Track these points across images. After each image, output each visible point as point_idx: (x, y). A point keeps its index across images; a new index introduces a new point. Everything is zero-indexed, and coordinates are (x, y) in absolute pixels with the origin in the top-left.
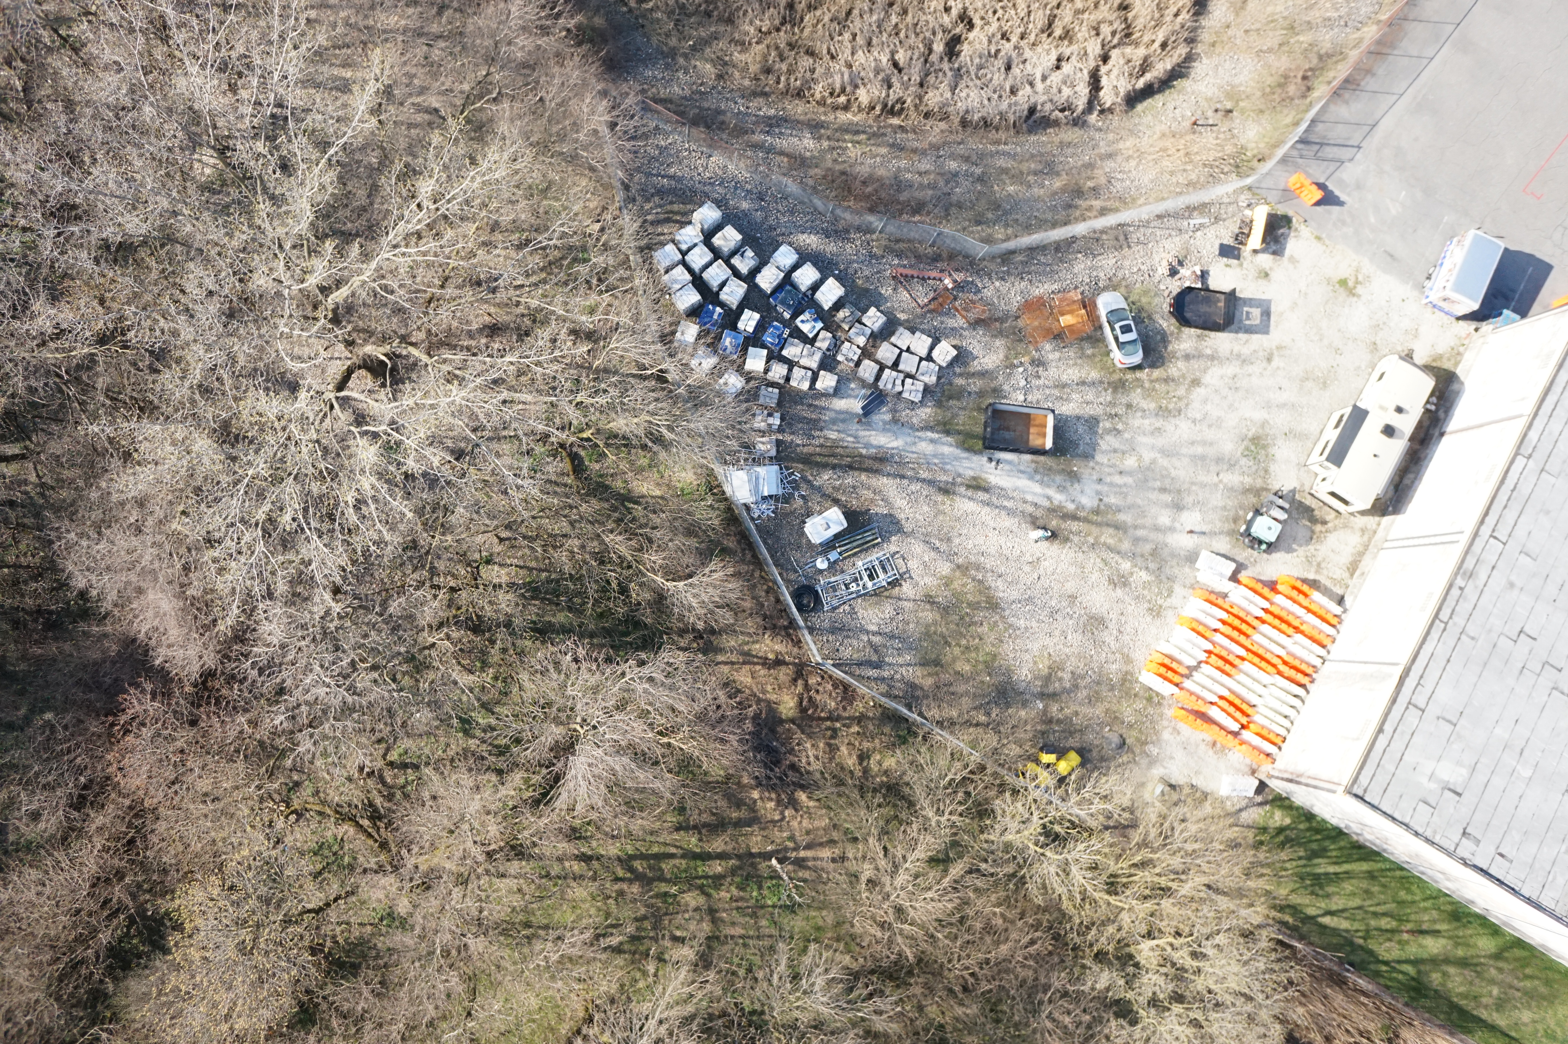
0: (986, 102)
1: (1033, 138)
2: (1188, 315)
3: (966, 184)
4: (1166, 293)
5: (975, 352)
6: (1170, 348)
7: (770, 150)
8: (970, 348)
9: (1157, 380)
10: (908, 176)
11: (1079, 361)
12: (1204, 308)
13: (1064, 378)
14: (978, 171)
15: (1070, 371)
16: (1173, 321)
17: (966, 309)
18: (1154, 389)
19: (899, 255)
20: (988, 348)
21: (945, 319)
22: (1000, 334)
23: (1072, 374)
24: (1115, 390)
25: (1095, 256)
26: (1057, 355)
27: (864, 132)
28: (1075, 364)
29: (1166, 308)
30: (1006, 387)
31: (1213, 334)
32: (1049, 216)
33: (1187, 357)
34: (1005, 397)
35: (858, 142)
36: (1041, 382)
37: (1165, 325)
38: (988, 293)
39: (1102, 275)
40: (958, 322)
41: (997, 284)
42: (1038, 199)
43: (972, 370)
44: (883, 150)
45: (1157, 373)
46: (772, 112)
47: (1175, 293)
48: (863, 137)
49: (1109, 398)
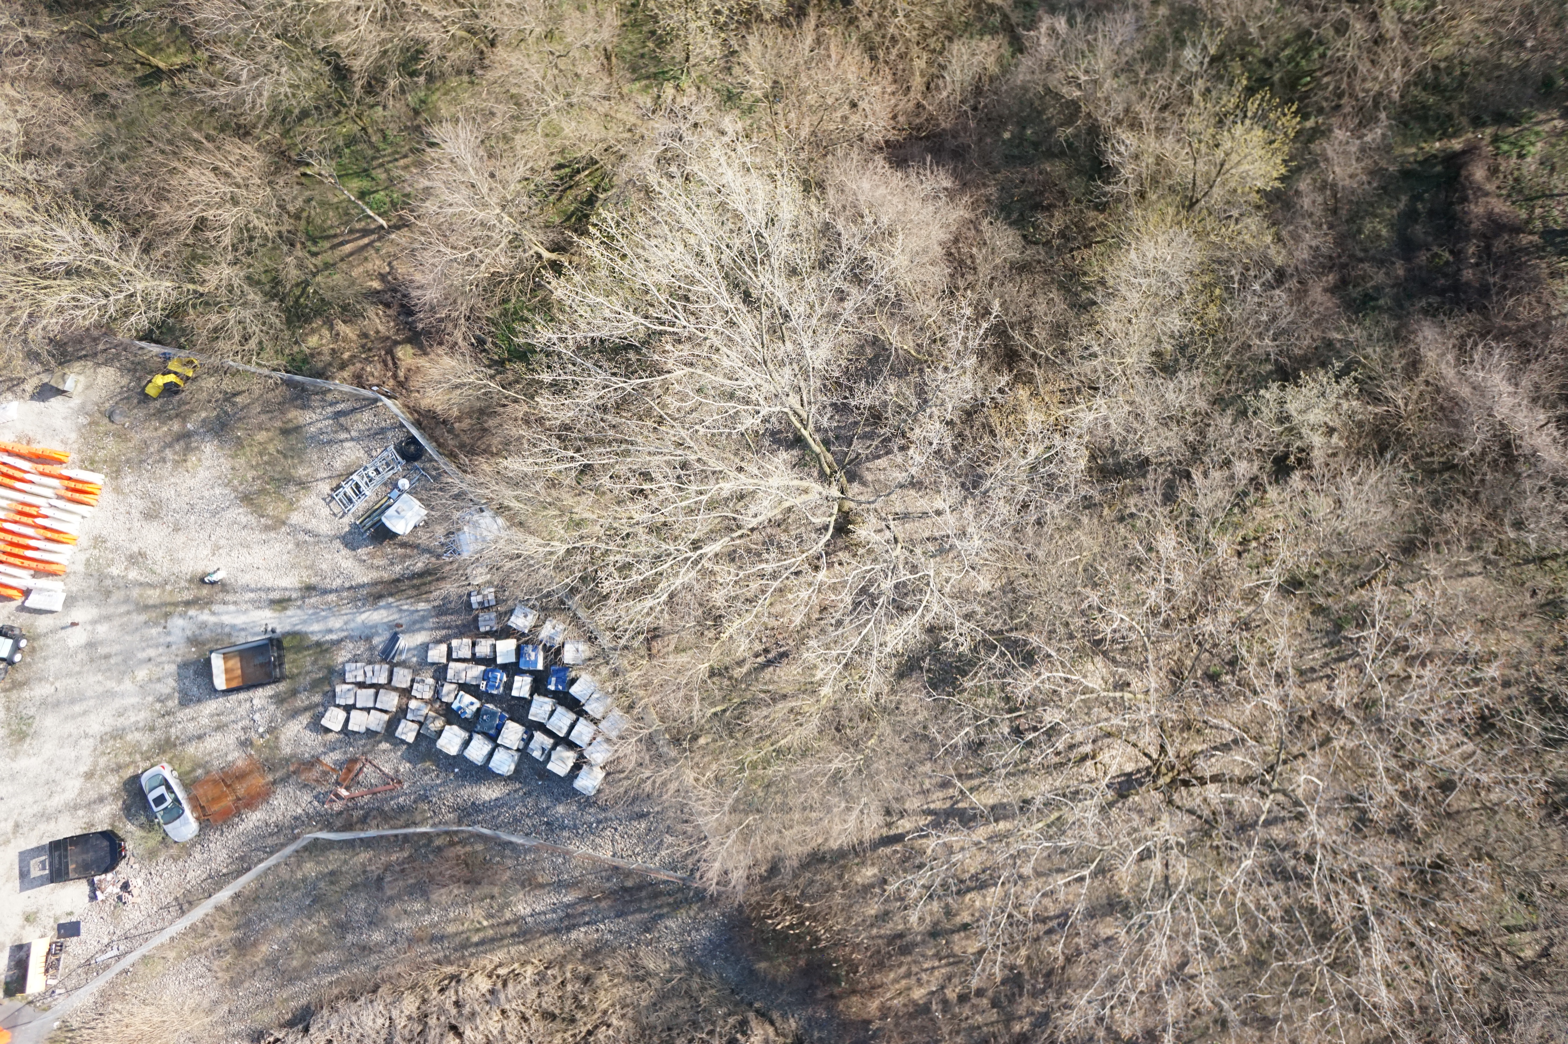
0: (354, 1019)
1: (303, 1001)
2: (106, 843)
3: (358, 917)
4: (132, 860)
5: (308, 733)
6: (120, 803)
7: (560, 886)
8: (313, 736)
9: (127, 765)
10: (417, 906)
11: (207, 758)
12: (89, 856)
13: (219, 736)
14: (350, 937)
15: (214, 745)
16: (121, 834)
17: (325, 773)
18: (130, 754)
19: (401, 809)
20: (297, 742)
21: (343, 758)
22: (287, 760)
23: (212, 743)
24: (168, 740)
25: (210, 876)
26: (230, 758)
27: (477, 945)
28: (210, 754)
29: (129, 845)
30: (273, 707)
31: (79, 832)
32: (264, 906)
33: (101, 800)
34: (271, 697)
35: (478, 930)
36: (240, 725)
37: (129, 827)
38: (306, 797)
39: (198, 856)
40: (330, 759)
41: (299, 811)
42: (281, 923)
43: (308, 714)
44: (451, 929)
45: (129, 772)
46: (574, 935)
47: (123, 864)
48: (475, 939)
49: (173, 730)
